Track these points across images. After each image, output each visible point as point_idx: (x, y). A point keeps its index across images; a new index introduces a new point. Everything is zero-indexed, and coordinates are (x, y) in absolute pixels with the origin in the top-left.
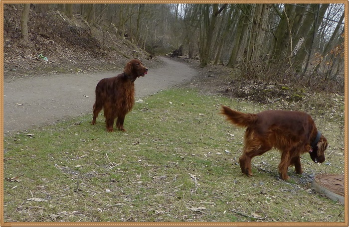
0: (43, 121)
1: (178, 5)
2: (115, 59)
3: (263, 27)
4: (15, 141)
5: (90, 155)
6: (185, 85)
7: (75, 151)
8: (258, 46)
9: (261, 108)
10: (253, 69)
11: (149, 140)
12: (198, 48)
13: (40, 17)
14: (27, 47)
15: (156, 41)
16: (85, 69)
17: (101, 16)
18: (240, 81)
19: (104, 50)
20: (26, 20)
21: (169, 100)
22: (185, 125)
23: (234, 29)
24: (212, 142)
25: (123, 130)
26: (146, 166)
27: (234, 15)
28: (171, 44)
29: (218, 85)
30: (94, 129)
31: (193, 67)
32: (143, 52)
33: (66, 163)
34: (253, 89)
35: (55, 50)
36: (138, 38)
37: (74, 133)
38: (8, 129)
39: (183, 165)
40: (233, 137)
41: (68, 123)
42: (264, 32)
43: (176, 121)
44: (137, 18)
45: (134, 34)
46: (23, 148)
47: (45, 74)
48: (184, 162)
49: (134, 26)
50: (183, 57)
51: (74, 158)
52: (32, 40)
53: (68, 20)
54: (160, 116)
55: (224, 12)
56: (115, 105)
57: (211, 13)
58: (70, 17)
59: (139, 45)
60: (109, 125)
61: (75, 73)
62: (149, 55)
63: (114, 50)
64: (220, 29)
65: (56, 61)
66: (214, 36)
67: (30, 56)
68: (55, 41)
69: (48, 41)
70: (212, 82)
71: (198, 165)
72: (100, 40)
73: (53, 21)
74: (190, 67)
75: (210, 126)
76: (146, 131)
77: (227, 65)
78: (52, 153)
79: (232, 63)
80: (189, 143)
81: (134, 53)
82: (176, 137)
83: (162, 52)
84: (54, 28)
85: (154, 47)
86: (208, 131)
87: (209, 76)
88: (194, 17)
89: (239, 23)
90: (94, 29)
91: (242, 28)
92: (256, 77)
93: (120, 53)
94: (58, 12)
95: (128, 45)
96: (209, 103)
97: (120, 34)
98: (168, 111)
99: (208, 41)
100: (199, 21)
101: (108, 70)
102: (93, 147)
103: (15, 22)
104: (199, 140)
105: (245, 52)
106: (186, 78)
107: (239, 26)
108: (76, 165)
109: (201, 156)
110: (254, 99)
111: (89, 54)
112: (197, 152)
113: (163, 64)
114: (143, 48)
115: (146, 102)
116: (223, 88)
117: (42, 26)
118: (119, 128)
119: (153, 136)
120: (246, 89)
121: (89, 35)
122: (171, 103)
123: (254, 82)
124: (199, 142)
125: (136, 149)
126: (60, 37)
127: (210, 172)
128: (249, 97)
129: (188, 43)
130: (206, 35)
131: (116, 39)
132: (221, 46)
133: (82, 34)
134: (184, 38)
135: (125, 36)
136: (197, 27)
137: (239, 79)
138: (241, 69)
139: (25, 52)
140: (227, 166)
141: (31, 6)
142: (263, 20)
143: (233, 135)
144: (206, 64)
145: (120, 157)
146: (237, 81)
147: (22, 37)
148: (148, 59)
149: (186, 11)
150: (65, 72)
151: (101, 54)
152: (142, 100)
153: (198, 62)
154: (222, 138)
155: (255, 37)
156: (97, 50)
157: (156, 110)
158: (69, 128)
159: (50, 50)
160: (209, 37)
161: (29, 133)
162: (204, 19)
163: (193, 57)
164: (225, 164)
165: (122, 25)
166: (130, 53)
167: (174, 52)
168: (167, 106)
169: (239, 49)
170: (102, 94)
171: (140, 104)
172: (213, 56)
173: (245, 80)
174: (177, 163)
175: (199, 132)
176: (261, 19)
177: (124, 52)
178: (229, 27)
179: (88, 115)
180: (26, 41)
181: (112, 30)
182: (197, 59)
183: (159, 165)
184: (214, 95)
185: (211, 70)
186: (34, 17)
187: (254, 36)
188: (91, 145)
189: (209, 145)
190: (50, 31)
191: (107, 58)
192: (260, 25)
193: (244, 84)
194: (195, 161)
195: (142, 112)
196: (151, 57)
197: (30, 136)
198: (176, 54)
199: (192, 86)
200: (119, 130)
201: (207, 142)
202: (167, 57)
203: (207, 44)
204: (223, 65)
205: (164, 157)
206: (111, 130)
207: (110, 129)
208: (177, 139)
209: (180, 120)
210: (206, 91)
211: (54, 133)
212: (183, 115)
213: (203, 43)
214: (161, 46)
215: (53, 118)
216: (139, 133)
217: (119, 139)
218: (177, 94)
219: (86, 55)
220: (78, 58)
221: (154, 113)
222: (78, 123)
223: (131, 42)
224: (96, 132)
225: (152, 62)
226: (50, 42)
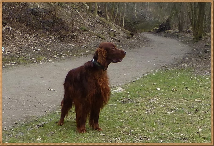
2: (87, 41)
6: (176, 65)
12: (189, 19)
15: (138, 15)
16: (51, 57)
19: (72, 32)
21: (156, 85)
22: (178, 116)
25: (98, 129)
28: (155, 17)
30: (61, 131)
31: (185, 43)
32: (122, 30)
35: (13, 37)
36: (114, 14)
37: (36, 137)
41: (28, 126)
43: (166, 111)
45: (109, 11)
50: (172, 31)
54: (145, 107)
59: (116, 23)
61: (37, 63)
62: (129, 32)
63: (85, 30)
65: (14, 50)
68: (13, 27)
72: (68, 21)
74: (183, 43)
76: (127, 127)
80: (184, 139)
81: (110, 32)
83: (146, 28)
84: (11, 11)
85: (135, 23)
93: (93, 34)
95: (103, 24)
96: (207, 85)
97: (93, 11)
98: (155, 100)
99: (200, 10)
101: (79, 55)
104: (196, 134)
106: (176, 57)
111: (55, 38)
113: (147, 41)
114: (121, 26)
115: (127, 90)
118: (93, 127)
119: (136, 134)
121: (54, 17)
122: (158, 89)
124: (197, 137)
126: (19, 21)
129: (176, 15)
131: (88, 18)
133: (45, 16)
135: (99, 13)
144: (201, 37)
148: (129, 38)
150: (26, 62)
151: (70, 37)
152: (120, 89)
153: (191, 36)
156: (64, 33)
157: (140, 100)
158: (29, 132)
163: (184, 30)
166: (106, 33)
167: (160, 26)
168: (154, 93)
171: (119, 94)
177: (98, 32)
179: (53, 113)
182: (189, 32)
185: (207, 44)
191: (77, 41)
195: (122, 104)
196: (132, 35)
198: (163, 29)
200: (93, 129)
201: (207, 136)
202: (152, 33)
203: (200, 13)
206: (82, 131)
207: (81, 129)
208: (168, 135)
209: (172, 110)
210: (202, 70)
211: (11, 139)
212: (175, 103)
213: (195, 13)
214: (143, 22)
215: (9, 120)
216: (119, 131)
217: (93, 141)
218: (167, 77)
219: (51, 40)
220: (41, 45)
221: (138, 104)
222: (41, 124)
223: (107, 19)
224: (64, 134)
225: (133, 40)
226: (7, 28)
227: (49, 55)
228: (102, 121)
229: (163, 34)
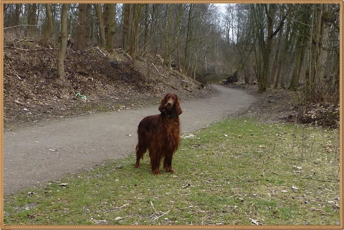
0: (79, 168)
1: (229, 30)
2: (161, 92)
3: (323, 46)
4: (46, 193)
5: (132, 204)
6: (243, 113)
7: (114, 201)
8: (321, 66)
9: (331, 134)
10: (318, 92)
11: (202, 181)
12: (254, 72)
13: (78, 54)
14: (63, 87)
15: (208, 68)
16: (129, 105)
17: (145, 48)
18: (304, 105)
19: (149, 83)
20: (62, 59)
21: (224, 132)
22: (244, 160)
23: (294, 50)
24: (276, 178)
25: (171, 172)
26: (198, 213)
27: (291, 36)
28: (223, 70)
29: (280, 112)
30: (138, 172)
31: (251, 94)
32: (193, 82)
33: (104, 216)
34: (321, 112)
35: (94, 87)
36: (187, 67)
37: (115, 178)
38: (39, 180)
39: (242, 209)
40: (300, 170)
41: (107, 168)
42: (325, 52)
43: (233, 156)
44: (185, 47)
45: (182, 64)
46: (54, 201)
47: (83, 115)
48: (244, 205)
49: (182, 56)
50: (239, 83)
51: (114, 209)
52: (69, 79)
53: (109, 55)
54: (214, 152)
55: (280, 33)
57: (266, 35)
58: (111, 52)
59: (188, 75)
60: (154, 167)
61: (116, 110)
62: (200, 84)
63: (160, 82)
64: (277, 52)
65: (95, 98)
66: (271, 59)
67: (67, 96)
68: (95, 78)
69: (87, 79)
70: (273, 109)
71: (260, 207)
72: (144, 73)
73: (92, 58)
74: (248, 94)
75: (273, 159)
76: (198, 170)
77: (289, 88)
78: (88, 205)
79: (293, 86)
80: (249, 181)
81: (182, 83)
82: (233, 175)
83: (215, 80)
84: (93, 64)
85: (205, 76)
86: (271, 165)
87: (270, 102)
88: (247, 41)
89: (298, 43)
90: (138, 62)
91: (301, 50)
92: (322, 100)
93: (168, 85)
94: (98, 48)
95: (176, 76)
96: (271, 133)
97: (167, 64)
98: (223, 146)
99: (265, 64)
100: (253, 45)
102: (136, 194)
103: (51, 62)
104: (260, 177)
105: (307, 74)
106: (243, 106)
107: (298, 47)
108: (115, 217)
109: (263, 196)
110: (322, 124)
111: (132, 89)
112: (258, 191)
113: (216, 92)
114: (193, 78)
115: (198, 136)
116: (286, 114)
117: (81, 64)
118: (167, 169)
119: (206, 176)
120: (312, 114)
121: (132, 69)
122: (226, 136)
123: (321, 105)
124: (261, 180)
125: (187, 193)
126: (100, 73)
127: (275, 215)
128: (316, 122)
129: (243, 68)
130: (262, 59)
131: (162, 70)
132: (280, 68)
133: (124, 68)
134: (238, 64)
135: (172, 66)
136: (251, 51)
137: (303, 103)
138: (304, 92)
139: (61, 92)
140: (295, 205)
141: (68, 45)
142: (323, 39)
143: (301, 168)
144: (265, 89)
145: (167, 204)
146: (301, 105)
147: (58, 76)
148: (199, 89)
149: (238, 36)
150: (105, 110)
151: (146, 88)
152: (191, 135)
153: (256, 88)
154: (288, 172)
155: (316, 58)
156: (141, 84)
157: (210, 145)
158: (109, 174)
159: (89, 88)
160: (266, 60)
161: (62, 182)
162: (259, 42)
163: (250, 82)
164: (293, 204)
165: (168, 56)
166: (179, 84)
167: (228, 79)
168: (222, 139)
169: (300, 71)
171: (191, 140)
172: (272, 80)
173: (309, 104)
174: (236, 207)
175: (261, 168)
176: (320, 39)
177: (171, 83)
178: (287, 48)
179: (131, 156)
180: (62, 80)
181: (157, 61)
182: (255, 84)
183: (214, 210)
184: (275, 123)
185: (271, 95)
186: (72, 55)
187: (315, 56)
188: (133, 192)
189: (272, 182)
190: (89, 68)
191: (153, 91)
192: (320, 45)
193: (309, 108)
194: (257, 202)
195: (193, 148)
196: (203, 86)
197: (63, 185)
198: (231, 81)
199: (250, 114)
200: (167, 172)
201: (270, 178)
202: (221, 84)
203: (264, 67)
204: (284, 88)
205: (220, 200)
206: (156, 173)
207: (156, 171)
208: (234, 177)
209: (238, 154)
210: (266, 119)
211: (91, 180)
212: (241, 148)
213: (260, 66)
214: (214, 74)
215: (90, 163)
216: (190, 174)
217: (166, 182)
218: (234, 125)
219: (129, 90)
220: (119, 94)
221: (207, 149)
222: (119, 167)
223: (180, 72)
224: (140, 176)
225: (204, 91)
226: (89, 79)
227: (127, 104)
228: (174, 164)
229: (230, 86)
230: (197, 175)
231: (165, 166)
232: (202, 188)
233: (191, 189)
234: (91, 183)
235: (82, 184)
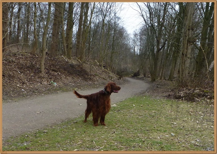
0: (53, 122)
1: (135, 47)
2: (98, 81)
3: (188, 56)
4: (35, 136)
5: (83, 142)
6: (143, 93)
7: (73, 140)
8: (186, 67)
9: (192, 105)
10: (185, 81)
11: (121, 130)
12: (149, 70)
13: (52, 60)
14: (43, 78)
15: (123, 68)
16: (80, 88)
17: (88, 57)
19: (90, 76)
20: (43, 62)
21: (133, 103)
22: (144, 119)
23: (171, 58)
24: (162, 129)
25: (104, 125)
26: (120, 147)
27: (170, 51)
28: (132, 69)
29: (163, 92)
30: (85, 125)
31: (147, 82)
32: (115, 75)
33: (68, 149)
34: (186, 93)
35: (61, 78)
36: (111, 68)
37: (73, 128)
38: (31, 129)
39: (144, 145)
40: (176, 124)
41: (69, 122)
42: (189, 59)
43: (138, 117)
44: (111, 56)
45: (109, 66)
46: (40, 141)
47: (55, 93)
48: (145, 143)
49: (109, 61)
50: (140, 77)
51: (73, 145)
52: (47, 73)
53: (69, 60)
54: (127, 114)
55: (164, 49)
56: (99, 110)
57: (156, 50)
58: (70, 58)
59: (112, 72)
60: (95, 122)
62: (119, 77)
63: (97, 75)
64: (162, 59)
65: (61, 84)
66: (158, 63)
67: (45, 83)
68: (61, 73)
69: (57, 73)
70: (159, 91)
71: (154, 145)
72: (88, 70)
73: (59, 62)
74: (145, 82)
75: (160, 118)
76: (119, 124)
77: (168, 80)
78: (59, 142)
79: (171, 78)
80: (147, 130)
81: (109, 77)
82: (139, 127)
83: (127, 75)
84: (60, 65)
85: (121, 72)
86: (159, 122)
87: (157, 87)
88: (145, 53)
89: (173, 55)
90: (84, 64)
91: (175, 59)
92: (187, 86)
93: (101, 77)
94: (63, 56)
95: (106, 72)
96: (159, 104)
97: (101, 66)
98: (132, 111)
99: (155, 66)
100: (149, 55)
101: (94, 88)
102: (85, 137)
103: (37, 64)
104: (153, 128)
105: (179, 72)
106: (143, 89)
107: (174, 56)
108: (74, 149)
109: (155, 138)
110: (187, 99)
111: (82, 79)
112: (153, 136)
113: (128, 81)
114: (115, 73)
115: (118, 106)
116: (167, 94)
117: (53, 65)
118: (102, 124)
119: (123, 127)
120: (182, 94)
121: (81, 68)
122: (134, 105)
123: (186, 89)
124: (154, 130)
125: (113, 137)
126: (64, 70)
127: (162, 149)
128: (184, 98)
129: (142, 68)
130: (153, 63)
131: (98, 69)
132: (163, 68)
133: (77, 68)
134: (140, 66)
135: (104, 67)
136: (147, 59)
137: (176, 88)
138: (177, 82)
139: (42, 80)
140: (173, 144)
141: (46, 54)
142: (188, 52)
144: (155, 80)
145: (103, 142)
146: (175, 89)
147: (41, 72)
148: (119, 80)
149: (140, 50)
150: (67, 91)
151: (89, 79)
152: (115, 105)
153: (150, 79)
154: (168, 126)
155: (184, 63)
156: (86, 77)
157: (125, 111)
158: (70, 126)
159: (58, 78)
160: (156, 64)
161: (44, 130)
162: (152, 54)
163: (147, 76)
164: (172, 143)
165: (101, 61)
166: (107, 77)
167: (134, 74)
168: (132, 107)
169: (174, 69)
170: (90, 103)
171: (114, 108)
172: (159, 75)
173: (180, 88)
174: (140, 144)
175: (153, 123)
176: (186, 52)
177: (103, 76)
178: (167, 57)
179: (81, 116)
180: (43, 74)
181: (95, 64)
182: (149, 77)
183: (128, 146)
184: (161, 99)
185: (158, 83)
186: (48, 60)
187: (183, 62)
189: (160, 131)
190: (58, 67)
191: (93, 81)
192: (186, 55)
193: (180, 91)
194: (152, 142)
195: (116, 112)
196: (120, 78)
197: (45, 132)
198: (136, 75)
199: (147, 94)
200: (102, 125)
201: (159, 129)
202: (130, 77)
203: (155, 68)
204: (165, 80)
205: (132, 140)
206: (96, 125)
207: (96, 124)
209: (141, 116)
210: (156, 96)
211: (60, 129)
212: (142, 112)
213: (152, 68)
214: (126, 71)
215: (59, 120)
216: (115, 126)
217: (102, 130)
218: (138, 100)
219: (79, 80)
220: (75, 82)
221: (124, 113)
222: (75, 122)
223: (108, 70)
224: (87, 127)
225: (121, 81)
226: (58, 74)
228: (106, 121)
229: (136, 78)
230: (119, 127)
231: (100, 122)
232: (121, 134)
233: (116, 134)
234: (60, 130)
235: (55, 131)
